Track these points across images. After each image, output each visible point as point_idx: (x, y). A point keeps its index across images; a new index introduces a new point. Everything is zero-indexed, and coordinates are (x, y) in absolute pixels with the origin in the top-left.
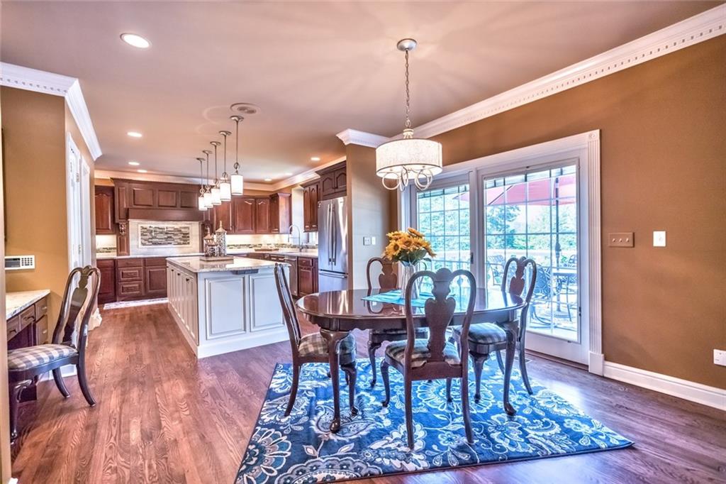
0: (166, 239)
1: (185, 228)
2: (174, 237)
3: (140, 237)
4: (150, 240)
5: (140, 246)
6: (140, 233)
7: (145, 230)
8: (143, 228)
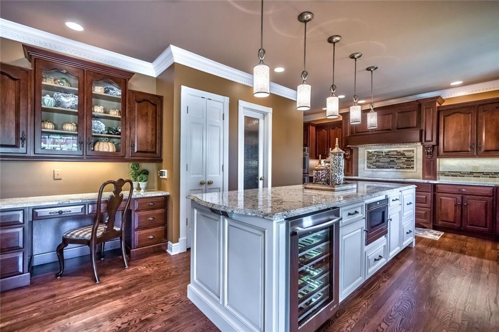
0: (389, 163)
1: (408, 151)
2: (397, 161)
3: (366, 161)
4: (374, 164)
5: (366, 168)
6: (366, 158)
7: (371, 155)
8: (369, 153)
